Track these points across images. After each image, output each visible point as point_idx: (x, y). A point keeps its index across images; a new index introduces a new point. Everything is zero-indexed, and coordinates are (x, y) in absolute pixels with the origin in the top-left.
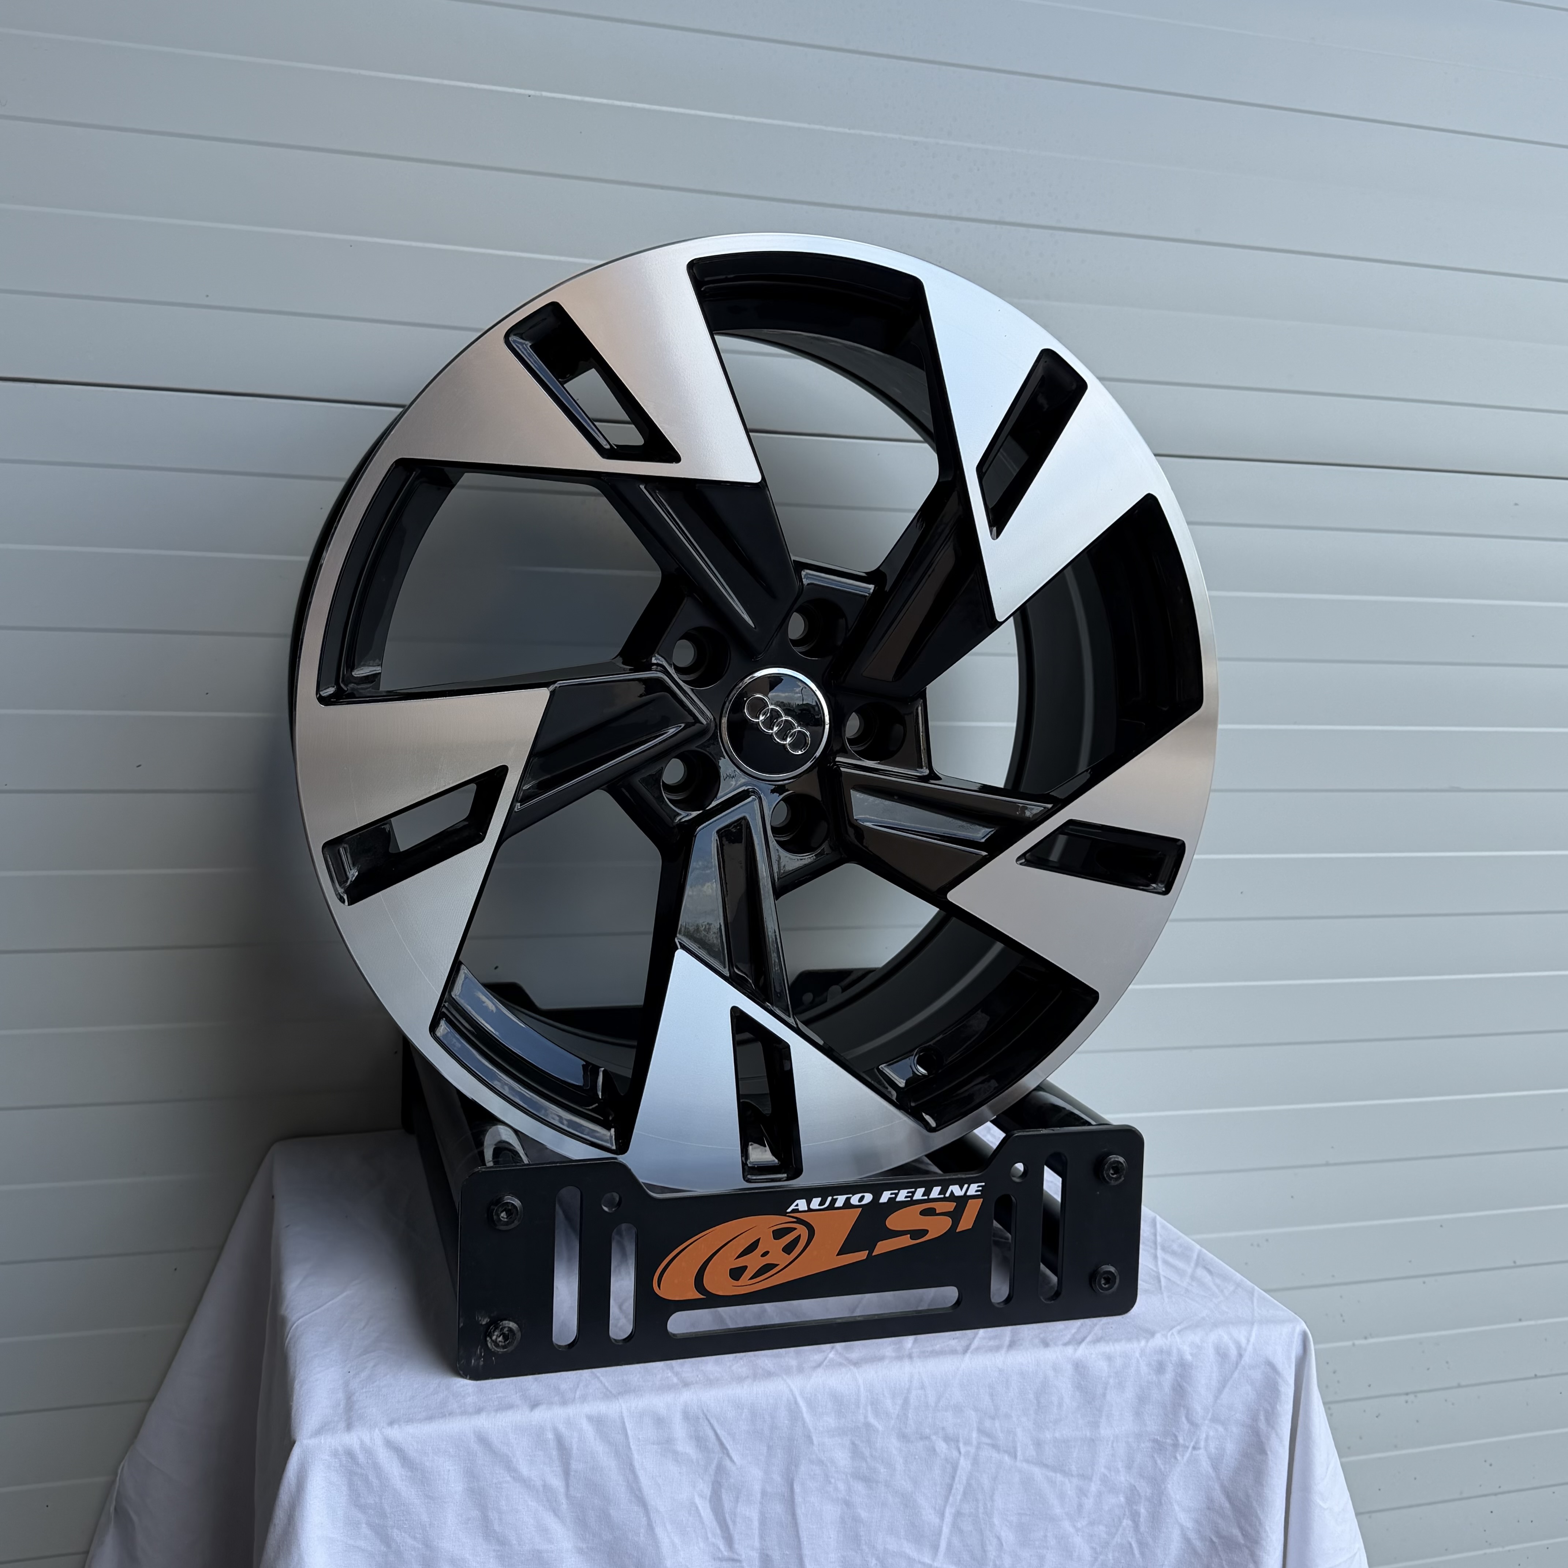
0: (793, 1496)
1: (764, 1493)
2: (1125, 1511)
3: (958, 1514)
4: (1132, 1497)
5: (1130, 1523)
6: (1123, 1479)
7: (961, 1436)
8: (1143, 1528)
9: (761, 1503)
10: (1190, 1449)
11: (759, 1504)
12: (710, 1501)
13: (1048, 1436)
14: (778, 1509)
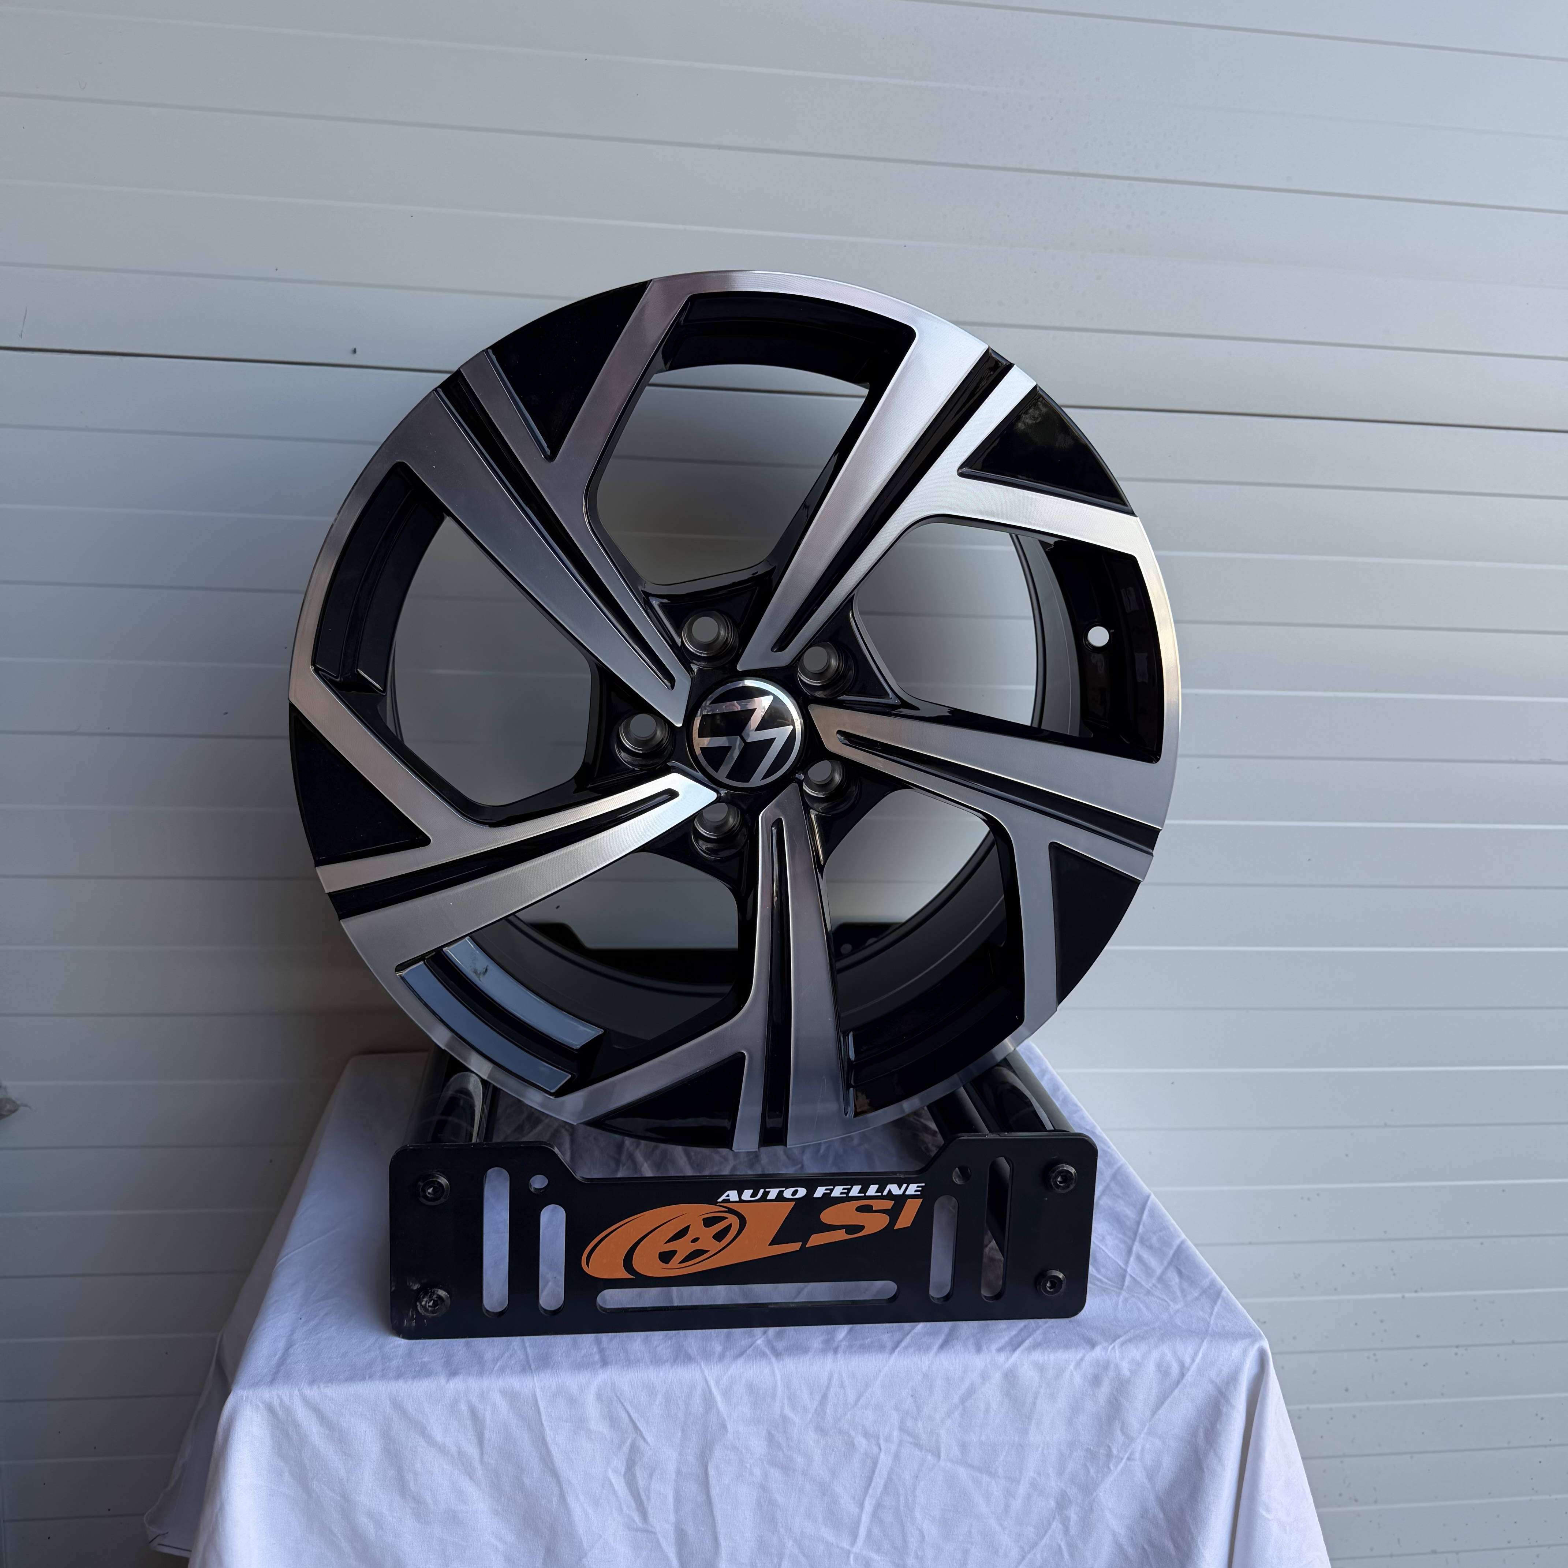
0: (708, 1478)
1: (679, 1473)
2: (1055, 1514)
3: (878, 1506)
4: (1063, 1503)
5: (1060, 1526)
6: (1053, 1484)
7: (881, 1434)
8: (1073, 1532)
9: (676, 1481)
10: (1124, 1461)
11: (674, 1483)
12: (625, 1478)
13: (975, 1439)
14: (692, 1489)
